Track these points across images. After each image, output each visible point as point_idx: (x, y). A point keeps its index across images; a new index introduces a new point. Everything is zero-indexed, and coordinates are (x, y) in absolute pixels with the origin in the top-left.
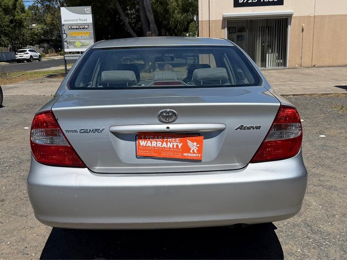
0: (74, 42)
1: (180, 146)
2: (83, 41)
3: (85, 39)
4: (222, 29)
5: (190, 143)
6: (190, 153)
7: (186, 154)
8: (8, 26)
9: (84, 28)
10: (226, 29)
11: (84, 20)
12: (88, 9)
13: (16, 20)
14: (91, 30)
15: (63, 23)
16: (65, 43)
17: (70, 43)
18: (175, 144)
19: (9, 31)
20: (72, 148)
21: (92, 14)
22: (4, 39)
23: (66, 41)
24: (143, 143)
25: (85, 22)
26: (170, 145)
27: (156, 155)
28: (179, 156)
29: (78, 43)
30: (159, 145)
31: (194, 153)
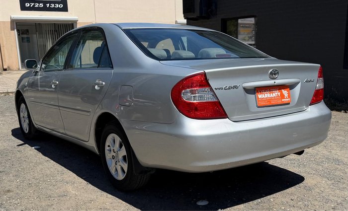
1: (279, 94)
4: (11, 30)
7: (283, 100)
10: (16, 30)
18: (277, 93)
20: (219, 102)
24: (260, 96)
26: (274, 95)
27: (268, 104)
28: (279, 102)
30: (269, 96)
31: (287, 98)
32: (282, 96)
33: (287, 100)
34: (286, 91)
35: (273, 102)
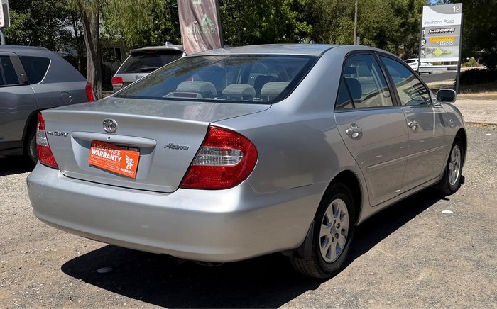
0: (434, 50)
1: (119, 159)
2: (445, 48)
3: (448, 46)
5: (128, 159)
6: (126, 168)
7: (122, 169)
8: (397, 31)
9: (449, 31)
11: (451, 21)
12: (459, 6)
13: (409, 23)
14: (458, 35)
15: (423, 26)
16: (422, 52)
17: (428, 50)
18: (116, 157)
19: (398, 37)
21: (463, 12)
22: (390, 46)
23: (423, 49)
24: (94, 151)
25: (452, 24)
26: (112, 157)
29: (438, 52)
30: (104, 156)
31: (129, 169)
32: (123, 164)
33: (129, 172)
34: (131, 160)
35: (107, 166)
